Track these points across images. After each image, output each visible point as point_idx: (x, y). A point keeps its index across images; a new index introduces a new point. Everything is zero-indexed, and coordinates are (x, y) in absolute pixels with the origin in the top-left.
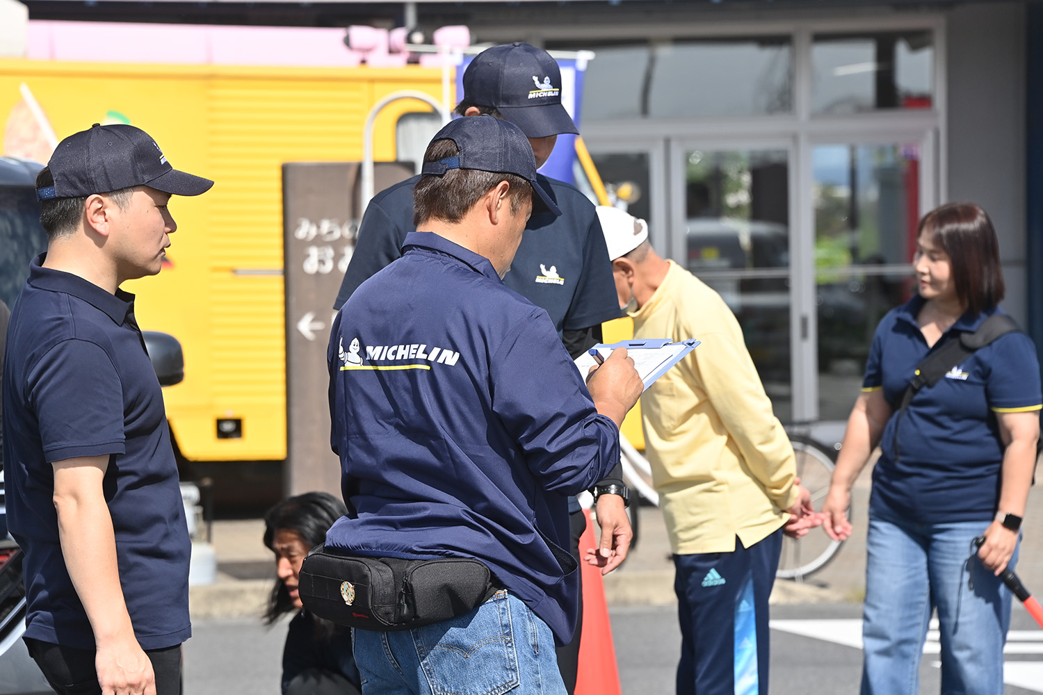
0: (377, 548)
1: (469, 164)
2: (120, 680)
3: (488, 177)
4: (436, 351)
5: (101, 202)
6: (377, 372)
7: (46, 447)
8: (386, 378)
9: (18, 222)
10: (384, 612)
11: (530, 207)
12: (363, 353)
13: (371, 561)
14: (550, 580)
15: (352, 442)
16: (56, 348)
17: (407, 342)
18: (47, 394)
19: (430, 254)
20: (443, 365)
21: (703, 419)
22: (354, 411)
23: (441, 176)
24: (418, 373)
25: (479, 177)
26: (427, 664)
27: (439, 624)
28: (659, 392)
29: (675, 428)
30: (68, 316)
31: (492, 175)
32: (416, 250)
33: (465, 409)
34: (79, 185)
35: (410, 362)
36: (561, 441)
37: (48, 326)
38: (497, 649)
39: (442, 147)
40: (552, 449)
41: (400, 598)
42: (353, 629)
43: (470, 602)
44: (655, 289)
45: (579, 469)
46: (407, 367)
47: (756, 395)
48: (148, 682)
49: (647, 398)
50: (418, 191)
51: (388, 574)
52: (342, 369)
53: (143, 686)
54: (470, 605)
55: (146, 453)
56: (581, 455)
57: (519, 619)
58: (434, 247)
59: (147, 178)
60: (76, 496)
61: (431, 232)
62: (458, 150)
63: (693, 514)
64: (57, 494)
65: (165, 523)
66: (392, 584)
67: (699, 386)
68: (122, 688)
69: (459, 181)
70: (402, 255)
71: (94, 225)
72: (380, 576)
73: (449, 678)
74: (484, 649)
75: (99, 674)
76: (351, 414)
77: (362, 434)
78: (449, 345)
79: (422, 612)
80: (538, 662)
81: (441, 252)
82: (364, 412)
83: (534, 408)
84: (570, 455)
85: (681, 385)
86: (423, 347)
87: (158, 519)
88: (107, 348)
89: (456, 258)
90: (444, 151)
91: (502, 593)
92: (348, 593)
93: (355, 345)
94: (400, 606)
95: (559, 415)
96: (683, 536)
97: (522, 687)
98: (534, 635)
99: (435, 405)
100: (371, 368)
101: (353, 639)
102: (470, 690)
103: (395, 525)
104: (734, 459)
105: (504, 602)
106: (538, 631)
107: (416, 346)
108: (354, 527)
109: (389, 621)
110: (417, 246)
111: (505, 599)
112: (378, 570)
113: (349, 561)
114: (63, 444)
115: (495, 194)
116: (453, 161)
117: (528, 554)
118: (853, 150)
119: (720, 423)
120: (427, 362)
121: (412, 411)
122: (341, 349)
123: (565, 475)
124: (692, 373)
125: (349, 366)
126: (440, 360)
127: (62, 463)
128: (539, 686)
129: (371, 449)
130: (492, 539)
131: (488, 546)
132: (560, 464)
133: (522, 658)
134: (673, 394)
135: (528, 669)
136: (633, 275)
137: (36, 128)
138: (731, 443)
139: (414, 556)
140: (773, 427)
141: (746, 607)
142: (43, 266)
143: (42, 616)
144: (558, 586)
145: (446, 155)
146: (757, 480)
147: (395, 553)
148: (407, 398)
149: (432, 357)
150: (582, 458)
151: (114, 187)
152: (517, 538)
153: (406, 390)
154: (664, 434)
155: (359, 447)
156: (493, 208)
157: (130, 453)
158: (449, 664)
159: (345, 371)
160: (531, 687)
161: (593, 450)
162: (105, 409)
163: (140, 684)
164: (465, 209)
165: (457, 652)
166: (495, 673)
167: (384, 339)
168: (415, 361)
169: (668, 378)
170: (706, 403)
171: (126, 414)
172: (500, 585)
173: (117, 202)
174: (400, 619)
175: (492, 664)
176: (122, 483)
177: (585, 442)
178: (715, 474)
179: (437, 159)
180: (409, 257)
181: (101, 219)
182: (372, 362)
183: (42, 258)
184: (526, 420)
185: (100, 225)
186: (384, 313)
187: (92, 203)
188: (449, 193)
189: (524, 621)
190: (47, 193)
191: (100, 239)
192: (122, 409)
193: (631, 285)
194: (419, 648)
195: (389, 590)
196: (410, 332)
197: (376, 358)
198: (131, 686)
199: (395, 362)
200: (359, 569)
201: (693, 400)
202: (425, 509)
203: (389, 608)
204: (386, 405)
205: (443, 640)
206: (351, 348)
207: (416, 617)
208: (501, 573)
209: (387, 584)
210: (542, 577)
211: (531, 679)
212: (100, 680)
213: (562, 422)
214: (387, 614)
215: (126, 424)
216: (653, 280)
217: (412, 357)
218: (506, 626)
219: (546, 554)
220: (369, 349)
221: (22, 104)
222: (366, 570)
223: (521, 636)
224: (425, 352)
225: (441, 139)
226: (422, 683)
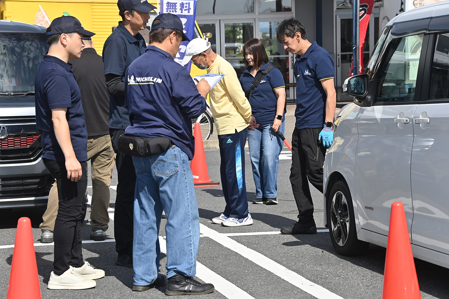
0: (139, 134)
1: (164, 27)
2: (72, 169)
3: (170, 30)
4: (156, 79)
5: (65, 36)
6: (139, 85)
7: (50, 105)
8: (141, 86)
9: (39, 44)
10: (141, 151)
11: (182, 39)
12: (135, 79)
13: (137, 138)
14: (187, 142)
15: (132, 105)
16: (52, 78)
17: (147, 76)
18: (50, 90)
19: (153, 52)
20: (157, 83)
21: (226, 98)
22: (133, 96)
23: (157, 30)
24: (150, 85)
25: (167, 30)
26: (154, 166)
27: (157, 155)
28: (214, 91)
29: (219, 100)
30: (55, 68)
31: (171, 30)
32: (149, 51)
33: (164, 95)
34: (59, 31)
35: (148, 82)
36: (192, 104)
37: (50, 71)
38: (173, 161)
39: (157, 22)
40: (190, 106)
41: (146, 148)
42: (133, 156)
43: (165, 149)
44: (213, 62)
45: (197, 111)
46: (147, 83)
47: (241, 91)
48: (80, 169)
49: (211, 92)
50: (150, 34)
51: (142, 141)
52: (129, 84)
53: (78, 171)
54: (165, 150)
55: (76, 108)
56: (197, 107)
57: (179, 153)
58: (154, 50)
59: (78, 30)
60: (58, 119)
61: (154, 46)
62: (161, 23)
63: (223, 124)
64: (53, 118)
65: (81, 127)
66: (144, 144)
67: (225, 89)
68: (73, 171)
69: (162, 31)
70: (146, 52)
71: (63, 42)
72: (140, 142)
73: (160, 169)
74: (169, 161)
75: (66, 167)
76: (132, 97)
77: (135, 102)
78: (159, 77)
79: (152, 151)
80: (184, 165)
81: (156, 51)
82: (135, 96)
83: (184, 95)
84: (195, 107)
85: (220, 88)
86: (152, 78)
87: (79, 127)
88: (66, 78)
89: (161, 53)
90: (157, 23)
91: (174, 146)
92: (131, 146)
93: (132, 77)
94: (146, 150)
95: (191, 97)
96: (220, 130)
97: (180, 171)
98: (183, 157)
99: (155, 93)
100: (137, 84)
101: (133, 159)
102: (166, 172)
103: (144, 128)
104: (235, 109)
105: (174, 149)
106: (184, 156)
107: (150, 77)
108: (133, 128)
109: (143, 154)
110: (150, 50)
111: (175, 148)
112: (140, 140)
113: (131, 138)
114: (55, 104)
115: (172, 35)
116: (160, 26)
117: (181, 135)
118: (270, 23)
119: (231, 99)
120: (153, 82)
121: (149, 96)
122: (128, 78)
123: (194, 113)
124: (223, 85)
125: (131, 83)
126: (157, 82)
127: (54, 109)
128: (185, 171)
129: (137, 107)
130: (171, 131)
131: (170, 133)
132: (192, 110)
133: (180, 163)
134: (218, 91)
135: (181, 166)
136: (206, 57)
137: (44, 17)
138: (234, 104)
139: (150, 136)
140: (245, 100)
141: (239, 148)
142: (47, 55)
143: (48, 152)
144: (189, 144)
145: (158, 24)
146: (241, 114)
147: (144, 136)
148: (148, 92)
149: (154, 81)
150: (198, 108)
151: (69, 31)
152: (178, 131)
153: (147, 90)
154: (216, 102)
155: (134, 106)
156: (171, 39)
157: (73, 107)
158: (160, 165)
159: (130, 85)
160: (182, 171)
161: (201, 105)
162: (66, 95)
163: (78, 170)
164: (163, 39)
165: (162, 162)
166: (172, 167)
167: (141, 76)
168: (150, 82)
169: (217, 87)
170: (227, 94)
171: (72, 96)
172: (174, 144)
173: (69, 36)
174: (146, 154)
175: (171, 165)
176: (71, 116)
177: (199, 103)
178: (229, 113)
179: (155, 25)
180: (148, 53)
181: (65, 41)
182: (138, 82)
183: (47, 52)
184: (182, 98)
185: (64, 42)
186: (141, 68)
187: (63, 36)
188: (159, 35)
189: (180, 154)
190: (49, 33)
191: (64, 46)
192: (70, 95)
193: (206, 60)
194: (151, 161)
195: (143, 146)
196: (148, 74)
197: (139, 81)
198: (75, 170)
199: (144, 82)
200: (134, 140)
201: (223, 92)
202: (152, 123)
203: (143, 151)
204: (142, 95)
205: (158, 159)
206: (131, 78)
207: (150, 153)
208: (174, 141)
209: (142, 144)
210: (185, 141)
211: (182, 169)
212: (67, 169)
213: (192, 98)
214: (142, 152)
215: (72, 99)
216: (213, 59)
217: (149, 80)
218: (175, 155)
219: (186, 136)
220: (137, 78)
221: (40, 10)
222: (136, 140)
223: (180, 158)
224: (152, 79)
225: (157, 20)
226: (152, 171)
